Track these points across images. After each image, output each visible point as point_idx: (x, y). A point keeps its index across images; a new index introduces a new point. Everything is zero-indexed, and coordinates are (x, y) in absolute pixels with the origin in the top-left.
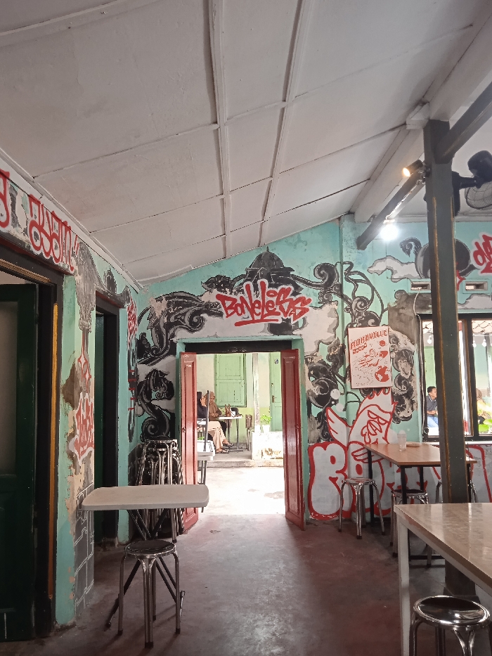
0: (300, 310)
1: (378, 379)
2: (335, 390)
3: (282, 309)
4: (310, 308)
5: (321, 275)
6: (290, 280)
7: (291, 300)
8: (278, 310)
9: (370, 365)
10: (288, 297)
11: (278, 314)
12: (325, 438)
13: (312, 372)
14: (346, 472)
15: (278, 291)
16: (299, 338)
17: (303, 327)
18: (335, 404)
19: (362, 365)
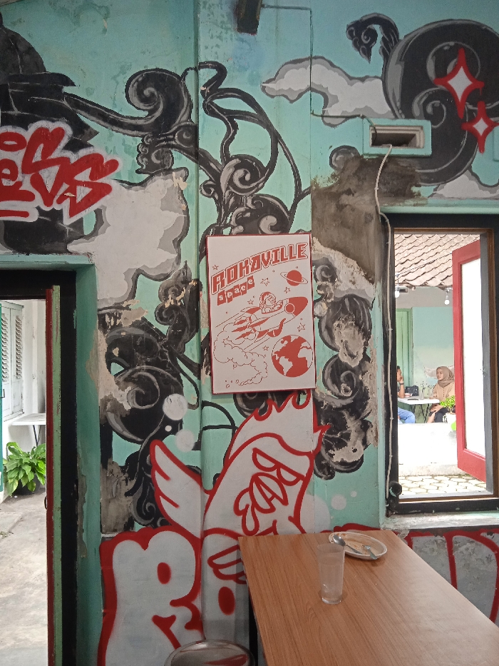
0: (88, 190)
1: (280, 369)
2: (174, 397)
3: (38, 183)
4: (114, 185)
5: (145, 100)
6: (62, 107)
7: (63, 161)
8: (27, 186)
9: (261, 334)
10: (56, 154)
11: (29, 197)
12: (145, 518)
13: (116, 352)
14: (197, 603)
15: (27, 134)
16: (84, 261)
17: (94, 233)
18: (174, 432)
19: (240, 334)
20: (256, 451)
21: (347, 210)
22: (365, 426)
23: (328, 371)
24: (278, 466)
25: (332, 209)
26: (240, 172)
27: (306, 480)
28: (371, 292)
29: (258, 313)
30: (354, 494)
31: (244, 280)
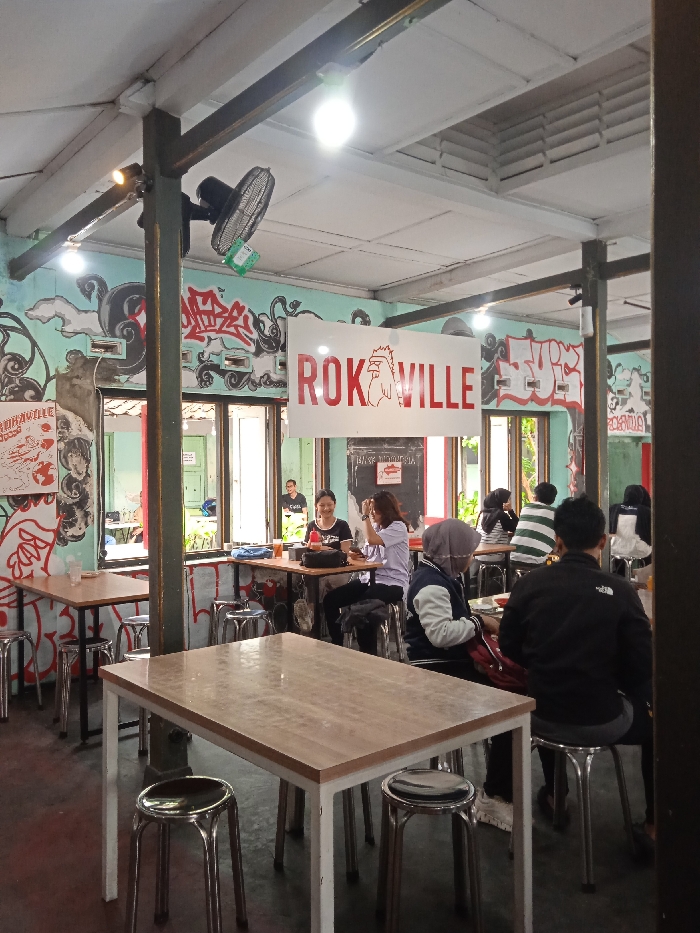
1: (37, 481)
19: (12, 460)
20: (21, 530)
21: (77, 388)
22: (87, 514)
23: (65, 482)
24: (35, 538)
25: (68, 386)
26: (12, 364)
27: (52, 546)
28: (91, 436)
29: (24, 449)
30: (79, 554)
31: (15, 428)
